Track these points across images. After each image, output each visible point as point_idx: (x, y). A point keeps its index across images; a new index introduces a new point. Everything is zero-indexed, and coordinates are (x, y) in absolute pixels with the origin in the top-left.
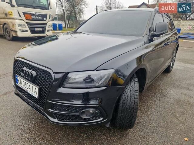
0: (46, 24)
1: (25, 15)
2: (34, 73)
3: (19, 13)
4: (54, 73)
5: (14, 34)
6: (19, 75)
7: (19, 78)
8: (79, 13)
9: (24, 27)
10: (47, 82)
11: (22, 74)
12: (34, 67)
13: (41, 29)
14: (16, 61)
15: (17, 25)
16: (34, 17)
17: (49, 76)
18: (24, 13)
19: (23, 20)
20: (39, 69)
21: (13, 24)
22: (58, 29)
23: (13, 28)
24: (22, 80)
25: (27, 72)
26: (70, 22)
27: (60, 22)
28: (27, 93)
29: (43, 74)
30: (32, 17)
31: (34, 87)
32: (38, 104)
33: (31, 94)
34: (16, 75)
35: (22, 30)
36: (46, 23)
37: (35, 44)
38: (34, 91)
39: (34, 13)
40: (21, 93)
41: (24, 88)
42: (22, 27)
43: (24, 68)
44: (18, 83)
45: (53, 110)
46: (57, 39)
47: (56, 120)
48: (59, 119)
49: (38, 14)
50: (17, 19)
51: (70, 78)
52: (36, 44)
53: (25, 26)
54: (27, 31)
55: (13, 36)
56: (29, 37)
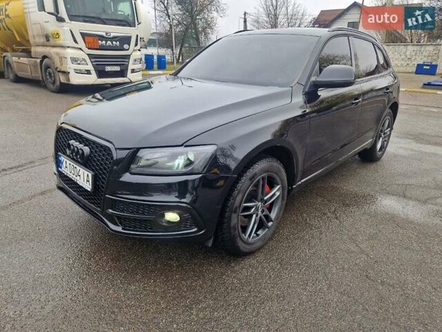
0: (128, 57)
1: (86, 38)
2: (87, 150)
3: (73, 35)
4: (116, 149)
5: (62, 79)
6: (64, 154)
7: (63, 158)
8: (204, 29)
9: (83, 64)
10: (106, 163)
11: (68, 152)
12: (87, 140)
13: (118, 69)
14: (60, 130)
15: (69, 60)
16: (104, 42)
17: (108, 154)
18: (83, 35)
19: (80, 49)
20: (94, 143)
21: (61, 58)
22: (155, 66)
23: (62, 65)
24: (68, 162)
25: (76, 149)
26: (183, 49)
27: (162, 51)
28: (76, 184)
29: (100, 151)
30: (100, 42)
31: (86, 173)
32: (93, 203)
33: (81, 184)
34: (59, 153)
35: (80, 70)
36: (130, 55)
37: (101, 98)
38: (86, 180)
39: (104, 34)
40: (68, 185)
41: (71, 176)
42: (79, 64)
43: (72, 142)
44: (61, 168)
45: (115, 210)
46: (149, 87)
47: (119, 229)
48: (125, 226)
49: (112, 35)
50: (68, 47)
51: (141, 158)
52: (104, 98)
53: (85, 61)
54: (88, 72)
55: (61, 83)
56: (92, 85)
